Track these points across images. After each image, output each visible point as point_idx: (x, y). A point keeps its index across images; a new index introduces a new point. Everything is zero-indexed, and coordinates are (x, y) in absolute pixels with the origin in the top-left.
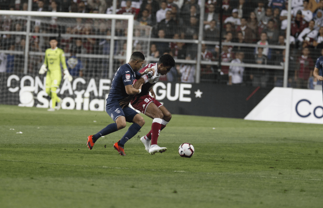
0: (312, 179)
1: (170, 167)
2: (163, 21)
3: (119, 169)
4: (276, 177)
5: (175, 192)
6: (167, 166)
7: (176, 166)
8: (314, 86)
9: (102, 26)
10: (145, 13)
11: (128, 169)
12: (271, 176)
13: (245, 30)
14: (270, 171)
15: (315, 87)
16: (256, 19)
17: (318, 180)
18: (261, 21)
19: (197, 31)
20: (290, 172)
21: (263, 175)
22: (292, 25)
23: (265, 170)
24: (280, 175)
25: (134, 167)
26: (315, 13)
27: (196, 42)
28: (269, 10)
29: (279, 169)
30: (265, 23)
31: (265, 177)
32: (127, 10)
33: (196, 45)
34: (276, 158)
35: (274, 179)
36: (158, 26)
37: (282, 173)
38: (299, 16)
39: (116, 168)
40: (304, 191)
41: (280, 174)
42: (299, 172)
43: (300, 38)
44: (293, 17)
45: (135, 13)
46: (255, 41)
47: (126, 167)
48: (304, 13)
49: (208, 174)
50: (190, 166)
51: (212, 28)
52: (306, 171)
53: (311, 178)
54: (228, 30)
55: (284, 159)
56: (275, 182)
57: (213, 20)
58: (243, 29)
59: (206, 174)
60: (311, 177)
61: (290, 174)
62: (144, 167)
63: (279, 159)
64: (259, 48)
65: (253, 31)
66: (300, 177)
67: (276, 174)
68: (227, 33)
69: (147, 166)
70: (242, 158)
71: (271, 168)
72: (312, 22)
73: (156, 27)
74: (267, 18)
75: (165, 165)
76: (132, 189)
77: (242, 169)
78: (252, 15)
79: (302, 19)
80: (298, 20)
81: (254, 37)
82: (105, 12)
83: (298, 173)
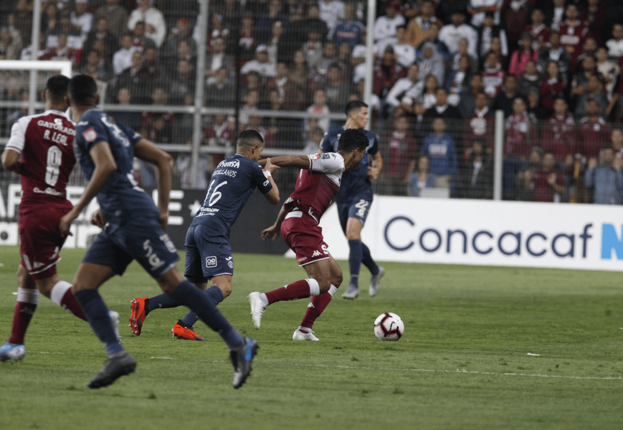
0: (417, 370)
1: (143, 349)
2: (127, 71)
3: (46, 354)
4: (347, 365)
5: (153, 397)
6: (136, 347)
7: (154, 348)
8: (419, 190)
9: (14, 84)
10: (92, 58)
11: (63, 353)
12: (337, 364)
13: (284, 86)
14: (335, 354)
15: (423, 193)
16: (305, 64)
17: (429, 371)
18: (315, 67)
19: (192, 88)
20: (374, 357)
21: (320, 364)
22: (375, 73)
23: (325, 354)
24: (355, 362)
25: (74, 350)
26: (419, 48)
27: (191, 109)
28: (330, 46)
29: (352, 351)
30: (323, 71)
31: (324, 366)
32: (60, 52)
33: (191, 116)
34: (347, 329)
35: (343, 369)
36: (118, 82)
37: (357, 357)
38: (388, 56)
39: (40, 352)
40: (402, 393)
41: (354, 359)
42: (391, 356)
43: (392, 99)
44: (376, 58)
45: (74, 59)
46: (304, 107)
47: (59, 351)
48: (399, 50)
49: (216, 361)
50: (182, 347)
51: (221, 82)
52: (404, 354)
53: (415, 368)
54: (251, 85)
55: (361, 332)
56: (344, 376)
57: (223, 67)
58: (281, 83)
59: (211, 362)
60: (415, 365)
61: (373, 360)
62: (92, 351)
63: (353, 331)
64: (310, 120)
65: (299, 87)
66: (394, 366)
67: (346, 360)
68: (248, 91)
69: (99, 349)
70: (280, 331)
71: (337, 348)
72: (414, 67)
73: (114, 82)
74: (327, 62)
75: (133, 346)
76: (71, 392)
77: (281, 351)
78: (299, 57)
79: (394, 61)
80: (387, 63)
81: (301, 98)
82: (18, 57)
83: (389, 357)
